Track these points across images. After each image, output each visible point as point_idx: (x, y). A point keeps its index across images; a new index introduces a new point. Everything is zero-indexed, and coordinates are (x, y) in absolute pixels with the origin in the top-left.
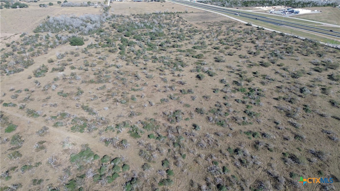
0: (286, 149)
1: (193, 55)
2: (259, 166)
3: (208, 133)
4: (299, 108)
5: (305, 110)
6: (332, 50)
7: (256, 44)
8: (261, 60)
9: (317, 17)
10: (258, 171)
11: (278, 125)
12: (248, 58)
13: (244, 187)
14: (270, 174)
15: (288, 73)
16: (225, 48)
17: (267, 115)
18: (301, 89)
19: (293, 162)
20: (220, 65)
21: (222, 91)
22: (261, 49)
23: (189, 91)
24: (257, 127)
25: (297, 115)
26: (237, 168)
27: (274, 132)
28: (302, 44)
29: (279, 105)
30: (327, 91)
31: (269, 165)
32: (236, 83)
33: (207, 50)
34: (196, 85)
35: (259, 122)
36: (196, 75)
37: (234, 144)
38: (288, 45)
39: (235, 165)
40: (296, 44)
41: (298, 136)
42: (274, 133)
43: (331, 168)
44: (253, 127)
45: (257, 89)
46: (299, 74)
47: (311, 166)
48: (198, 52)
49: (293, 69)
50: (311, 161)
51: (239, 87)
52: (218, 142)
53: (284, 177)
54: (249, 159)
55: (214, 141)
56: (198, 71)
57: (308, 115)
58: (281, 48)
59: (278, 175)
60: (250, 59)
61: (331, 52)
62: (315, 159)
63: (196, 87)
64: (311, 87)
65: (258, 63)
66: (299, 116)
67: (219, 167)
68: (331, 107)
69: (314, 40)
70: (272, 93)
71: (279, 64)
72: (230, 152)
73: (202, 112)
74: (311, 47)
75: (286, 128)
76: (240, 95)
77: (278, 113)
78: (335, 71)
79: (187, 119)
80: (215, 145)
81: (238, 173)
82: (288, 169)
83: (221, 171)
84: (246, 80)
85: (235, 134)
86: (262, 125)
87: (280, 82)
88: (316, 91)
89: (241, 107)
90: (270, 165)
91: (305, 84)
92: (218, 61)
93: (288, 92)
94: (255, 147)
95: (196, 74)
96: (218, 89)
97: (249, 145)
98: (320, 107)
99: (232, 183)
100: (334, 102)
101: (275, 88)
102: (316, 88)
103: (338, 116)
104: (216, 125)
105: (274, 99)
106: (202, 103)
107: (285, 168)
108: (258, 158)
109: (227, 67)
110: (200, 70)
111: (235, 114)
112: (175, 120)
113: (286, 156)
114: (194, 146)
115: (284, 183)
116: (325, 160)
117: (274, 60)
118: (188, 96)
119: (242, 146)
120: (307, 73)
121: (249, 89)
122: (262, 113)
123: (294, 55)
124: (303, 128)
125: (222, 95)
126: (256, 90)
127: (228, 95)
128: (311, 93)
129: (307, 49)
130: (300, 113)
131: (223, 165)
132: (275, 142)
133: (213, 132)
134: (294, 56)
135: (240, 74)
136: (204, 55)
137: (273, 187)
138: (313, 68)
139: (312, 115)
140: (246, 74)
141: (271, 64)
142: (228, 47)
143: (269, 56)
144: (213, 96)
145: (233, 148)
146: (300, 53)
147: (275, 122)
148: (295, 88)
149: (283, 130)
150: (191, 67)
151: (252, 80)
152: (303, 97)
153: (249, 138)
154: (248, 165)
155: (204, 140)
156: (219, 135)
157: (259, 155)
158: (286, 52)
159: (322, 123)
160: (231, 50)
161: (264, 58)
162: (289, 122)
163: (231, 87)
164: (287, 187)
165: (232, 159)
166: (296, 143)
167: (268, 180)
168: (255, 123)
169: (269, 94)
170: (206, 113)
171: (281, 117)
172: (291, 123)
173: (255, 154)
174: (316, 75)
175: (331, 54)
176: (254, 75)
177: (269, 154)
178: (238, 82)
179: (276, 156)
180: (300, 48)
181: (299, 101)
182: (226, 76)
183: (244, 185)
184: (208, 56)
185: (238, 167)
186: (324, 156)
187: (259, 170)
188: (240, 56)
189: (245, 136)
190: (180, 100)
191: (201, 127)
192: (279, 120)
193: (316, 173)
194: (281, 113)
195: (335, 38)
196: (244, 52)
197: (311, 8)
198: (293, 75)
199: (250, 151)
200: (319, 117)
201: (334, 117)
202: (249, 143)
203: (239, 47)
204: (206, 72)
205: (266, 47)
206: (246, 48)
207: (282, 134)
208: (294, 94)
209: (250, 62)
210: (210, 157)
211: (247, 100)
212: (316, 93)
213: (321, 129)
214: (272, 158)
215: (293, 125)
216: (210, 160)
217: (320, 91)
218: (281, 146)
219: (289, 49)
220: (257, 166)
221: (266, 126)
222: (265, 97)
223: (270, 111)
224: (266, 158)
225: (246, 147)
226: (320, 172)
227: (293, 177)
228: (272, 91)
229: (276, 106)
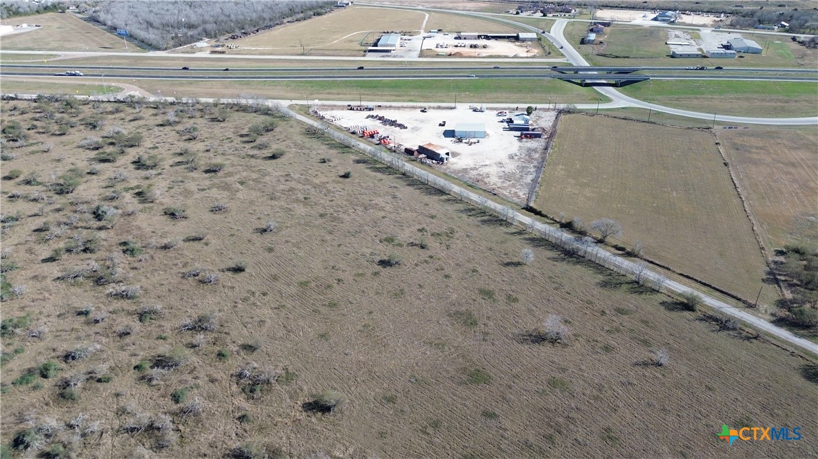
0: (138, 355)
2: (99, 433)
4: (115, 254)
5: (129, 252)
6: (110, 107)
9: (36, 41)
10: (104, 444)
11: (91, 315)
14: (132, 430)
15: (44, 188)
17: (48, 307)
18: (94, 213)
19: (164, 371)
24: (42, 350)
25: (119, 272)
27: (89, 336)
28: (37, 111)
29: (65, 270)
30: (149, 194)
31: (120, 413)
35: (38, 337)
40: (21, 114)
41: (145, 312)
42: (92, 338)
43: (234, 333)
44: (32, 356)
46: (71, 182)
47: (201, 353)
49: (50, 174)
50: (196, 346)
53: (165, 413)
54: (64, 436)
57: (141, 261)
59: (150, 418)
61: (112, 113)
62: (200, 338)
64: (112, 199)
66: (125, 272)
68: (173, 223)
69: (61, 95)
70: (30, 251)
71: (7, 174)
74: (63, 112)
75: (110, 312)
77: (73, 290)
78: (140, 149)
82: (162, 391)
86: (49, 337)
87: (35, 215)
88: (127, 203)
90: (122, 412)
91: (96, 198)
93: (69, 231)
94: (64, 397)
97: (47, 404)
98: (153, 232)
100: (172, 211)
101: (30, 235)
102: (124, 197)
103: (194, 234)
105: (45, 261)
107: (157, 395)
108: (86, 417)
113: (145, 369)
115: (172, 426)
116: (218, 326)
119: (28, 417)
120: (88, 173)
122: (33, 309)
123: (31, 141)
124: (146, 290)
128: (120, 211)
129: (55, 118)
130: (122, 265)
132: (105, 356)
134: (35, 144)
137: (154, 449)
138: (94, 158)
139: (147, 256)
145: (3, 442)
146: (44, 133)
147: (80, 313)
148: (81, 216)
149: (107, 320)
152: (108, 229)
153: (35, 388)
154: (71, 449)
157: (84, 410)
158: (9, 141)
159: (175, 262)
162: (110, 295)
164: (181, 427)
166: (149, 329)
167: (136, 445)
168: (28, 344)
169: (22, 255)
171: (86, 294)
172: (116, 295)
173: (73, 414)
174: (108, 170)
175: (113, 116)
177: (106, 390)
179: (125, 383)
180: (38, 122)
181: (106, 240)
186: (211, 320)
187: (105, 441)
189: (22, 390)
192: (85, 303)
193: (216, 361)
194: (80, 285)
195: (101, 80)
197: (9, 20)
198: (58, 188)
199: (57, 417)
200: (163, 252)
201: (188, 240)
202: (42, 399)
207: (110, 328)
208: (86, 231)
212: (130, 209)
213: (179, 273)
214: (117, 395)
215: (122, 296)
217: (135, 201)
218: (124, 356)
219: (12, 130)
220: (96, 436)
221: (63, 333)
222: (17, 268)
223: (50, 295)
224: (105, 403)
225: (40, 414)
226: (221, 355)
227: (180, 400)
228: (27, 246)
229: (60, 275)
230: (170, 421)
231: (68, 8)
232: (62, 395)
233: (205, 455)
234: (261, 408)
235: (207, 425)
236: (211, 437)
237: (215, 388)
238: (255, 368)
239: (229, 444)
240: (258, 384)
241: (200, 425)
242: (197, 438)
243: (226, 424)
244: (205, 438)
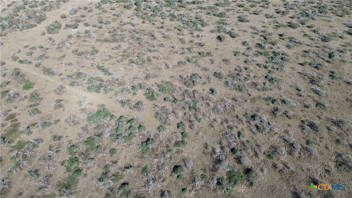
0: (306, 117)
1: (215, 13)
2: (275, 133)
3: (225, 98)
4: (326, 75)
5: (331, 77)
7: (286, 2)
8: (289, 20)
10: (274, 137)
11: (300, 92)
12: (275, 18)
13: (258, 152)
14: (286, 140)
15: (319, 36)
16: (250, 6)
17: (289, 81)
18: (330, 54)
19: (311, 130)
20: (244, 26)
21: (243, 54)
22: (291, 8)
23: (208, 54)
24: (278, 94)
25: (322, 82)
26: (252, 134)
27: (295, 99)
28: (338, 3)
29: (304, 71)
31: (286, 132)
32: (259, 46)
33: (230, 8)
34: (216, 47)
35: (279, 89)
36: (217, 36)
37: (251, 110)
38: (322, 3)
39: (251, 130)
40: (331, 2)
41: (320, 104)
42: (295, 101)
44: (273, 93)
45: (282, 53)
46: (330, 37)
47: (330, 134)
48: (221, 9)
49: (325, 31)
50: (330, 130)
51: (262, 51)
52: (235, 107)
53: (300, 144)
54: (265, 125)
55: (231, 106)
56: (219, 31)
57: (334, 83)
58: (313, 7)
59: (294, 142)
60: (277, 19)
62: (334, 128)
63: (216, 49)
64: (341, 52)
65: (285, 24)
66: (324, 83)
67: (235, 131)
70: (297, 58)
71: (309, 25)
72: (246, 117)
73: (220, 76)
74: (348, 6)
75: (308, 95)
76: (263, 59)
77: (301, 79)
79: (204, 83)
80: (232, 111)
81: (253, 139)
82: (305, 136)
83: (236, 136)
84: (271, 43)
85: (253, 100)
86: (282, 91)
87: (308, 45)
88: (346, 56)
89: (263, 72)
90: (287, 132)
91: (335, 48)
92: (242, 21)
93: (315, 57)
94: (273, 113)
95: (217, 34)
96: (239, 52)
97: (267, 112)
98: (348, 74)
99: (246, 147)
101: (301, 52)
102: (346, 53)
104: (234, 90)
105: (299, 64)
106: (221, 67)
107: (302, 136)
108: (275, 124)
109: (251, 27)
110: (222, 30)
111: (256, 79)
112: (192, 84)
113: (305, 124)
114: (210, 110)
115: (299, 150)
116: (345, 129)
117: (304, 20)
118: (207, 58)
119: (260, 112)
120: (339, 37)
121: (273, 52)
122: (284, 78)
123: (327, 15)
124: (327, 95)
125: (244, 58)
126: (281, 54)
127: (249, 58)
128: (341, 58)
129: (343, 8)
130: (325, 80)
131: (239, 131)
132: (295, 109)
133: (230, 97)
134: (327, 17)
135: (265, 35)
136: (227, 13)
137: (288, 153)
138: (347, 31)
139: (338, 82)
140: (271, 36)
141: (301, 25)
142: (254, 5)
143: (299, 16)
144: (233, 59)
145: (250, 114)
146: (334, 13)
147: (297, 89)
148: (324, 53)
149: (305, 97)
150: (212, 27)
151: (277, 43)
152: (331, 63)
153: (268, 104)
154: (264, 131)
155: (220, 104)
156: (236, 101)
157: (276, 122)
158: (319, 12)
159: (348, 91)
160: (258, 8)
161: (293, 18)
162: (312, 89)
163: (254, 50)
164: (302, 153)
165: (249, 124)
166: (317, 111)
167: (283, 146)
168: (275, 89)
169: (294, 58)
170: (225, 77)
171: (304, 83)
172: (314, 90)
173: (272, 121)
174: (349, 38)
176: (280, 37)
177: (287, 121)
178: (261, 45)
179: (295, 123)
180: (335, 8)
181: (326, 67)
182: (250, 38)
183: (258, 150)
184: (231, 15)
185: (254, 133)
186: (345, 125)
187: (275, 136)
188: (267, 16)
189: (264, 102)
190: (198, 63)
191: (218, 92)
192: (302, 87)
193: (334, 142)
194: (304, 79)
196: (271, 11)
198: (324, 38)
199: (267, 118)
200: (346, 84)
202: (267, 109)
203: (266, 5)
204: (228, 33)
205: (296, 6)
206: (275, 6)
207: (303, 101)
208: (321, 60)
209: (277, 23)
210: (226, 122)
211: (270, 65)
212: (345, 59)
213: (346, 97)
214: (289, 125)
215: (316, 92)
216: (225, 125)
217: (350, 57)
218: (301, 114)
219: (322, 8)
221: (287, 92)
222: (289, 62)
223: (293, 77)
224: (284, 125)
225: (263, 113)
226: (338, 141)
227: (309, 144)
228: (298, 55)
229: (301, 71)
230: (300, 148)
233: (303, 170)
234: (339, 174)
235: (312, 162)
236: (310, 166)
237: (325, 151)
238: (349, 158)
239: (315, 175)
240: (345, 165)
241: (309, 159)
242: (304, 162)
243: (319, 167)
244: (307, 165)
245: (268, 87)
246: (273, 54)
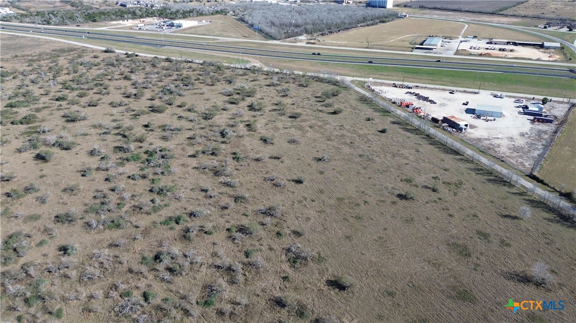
1: (12, 120)
2: (200, 264)
3: (95, 251)
4: (228, 159)
5: (236, 159)
6: (241, 72)
7: (133, 81)
8: (149, 103)
9: (208, 31)
10: (201, 272)
11: (208, 193)
12: (126, 105)
13: (188, 307)
14: (219, 267)
15: (197, 115)
16: (77, 96)
17: (187, 184)
18: (221, 133)
19: (243, 236)
20: (79, 127)
21: (98, 169)
22: (144, 87)
23: (27, 190)
24: (179, 207)
25: (229, 170)
26: (167, 284)
27: (205, 204)
28: (201, 70)
29: (199, 163)
30: (253, 126)
31: (213, 255)
32: (120, 150)
33: (41, 106)
34: (41, 173)
35: (178, 199)
36: (34, 155)
37: (150, 249)
38: (183, 74)
39: (163, 280)
40: (193, 71)
41: (239, 197)
42: (207, 206)
43: (289, 222)
44: (172, 210)
45: (159, 149)
46: (212, 112)
47: (266, 230)
48: (23, 112)
49: (202, 107)
50: (264, 225)
51: (128, 155)
52: (121, 256)
53: (239, 262)
54: (181, 261)
55: (111, 259)
56: (35, 147)
57: (242, 165)
58: (174, 80)
59: (230, 263)
60: (131, 105)
61: (242, 75)
62: (268, 219)
63: (42, 177)
64: (232, 126)
65: (146, 110)
66: (232, 170)
67: (137, 296)
68: (265, 146)
69: (216, 62)
70: (183, 149)
71: (179, 104)
72: (146, 264)
73: (70, 219)
74: (215, 72)
75: (219, 193)
76: (134, 167)
77: (202, 176)
78: (254, 98)
79: (41, 244)
80: (117, 265)
81: (171, 291)
82: (240, 248)
83: (142, 302)
84: (136, 140)
85: (146, 233)
87: (189, 129)
88: (240, 130)
89: (142, 186)
90: (215, 255)
91: (224, 124)
92: (73, 121)
93: (206, 141)
94: (185, 238)
95: (32, 153)
96: (89, 169)
97: (175, 240)
98: (252, 149)
99: (166, 311)
100: (265, 138)
101: (185, 140)
102: (239, 126)
103: (275, 155)
104: (107, 231)
105: (190, 156)
106: (65, 203)
107: (236, 249)
108: (195, 252)
109: (95, 127)
110: (40, 144)
111: (136, 199)
112: (14, 256)
113: (232, 231)
114: (74, 285)
115: (241, 271)
116: (280, 215)
117: (169, 100)
118: (30, 198)
119: (164, 245)
120: (222, 109)
121: (146, 152)
122: (179, 183)
123: (195, 87)
124: (241, 184)
125: (102, 175)
126: (158, 152)
127: (112, 172)
128: (236, 134)
129: (210, 75)
130: (231, 166)
131: (143, 291)
132: (212, 219)
133: (105, 245)
134: (197, 88)
135: (122, 132)
136: (39, 115)
137: (229, 283)
138: (227, 101)
139: (246, 164)
140: (132, 131)
141: (167, 106)
142: (84, 93)
143: (160, 96)
144: (83, 184)
145: (150, 256)
146: (203, 83)
147: (203, 190)
148: (214, 134)
149: (217, 197)
150: (17, 144)
151: (146, 137)
152: (227, 143)
153: (171, 228)
154: (183, 270)
155: (91, 265)
156: (118, 245)
157: (195, 248)
158: (184, 85)
159: (261, 170)
160: (92, 96)
161: (154, 100)
162: (221, 183)
163: (113, 158)
164: (247, 273)
165: (155, 273)
166: (239, 208)
167: (219, 277)
168: (172, 202)
169: (178, 151)
170: (81, 217)
171: (208, 180)
172: (224, 183)
173: (188, 249)
174: (233, 109)
175: (242, 77)
176: (146, 128)
177: (209, 239)
178: (123, 147)
179: (220, 237)
180: (201, 76)
181: (225, 150)
182: (98, 142)
183: (186, 303)
184: (48, 116)
185: (169, 282)
186: (277, 210)
187: (202, 270)
188: (111, 104)
189: (164, 228)
190: (12, 213)
191: (77, 246)
192: (207, 185)
193: (275, 237)
194: (206, 174)
195: (239, 55)
196: (117, 97)
197: (197, 18)
198: (205, 115)
199: (179, 248)
200: (255, 163)
201: (271, 158)
202: (173, 236)
203: (104, 90)
204: (54, 145)
205: (150, 83)
206: (118, 89)
207: (217, 202)
208: (215, 142)
209: (133, 111)
210: (113, 289)
211: (149, 171)
212: (241, 133)
213: (262, 177)
214: (214, 244)
215: (227, 185)
216: (114, 294)
217: (245, 129)
218: (222, 221)
219: (186, 79)
220: (198, 265)
221: (192, 200)
222: (175, 158)
223: (189, 176)
224: (207, 247)
225: (170, 244)
226: (279, 234)
227: (249, 256)
228: (183, 146)
229: (196, 166)
230: (241, 268)
231: (229, 12)
232: (184, 236)
233: (258, 296)
234: (298, 275)
235: (263, 277)
236: (264, 285)
237: (271, 254)
238: (299, 248)
239: (274, 292)
240: (299, 259)
241: (258, 275)
242: (255, 283)
243: (274, 279)
244: (260, 285)
245: (161, 204)
246: (147, 155)
